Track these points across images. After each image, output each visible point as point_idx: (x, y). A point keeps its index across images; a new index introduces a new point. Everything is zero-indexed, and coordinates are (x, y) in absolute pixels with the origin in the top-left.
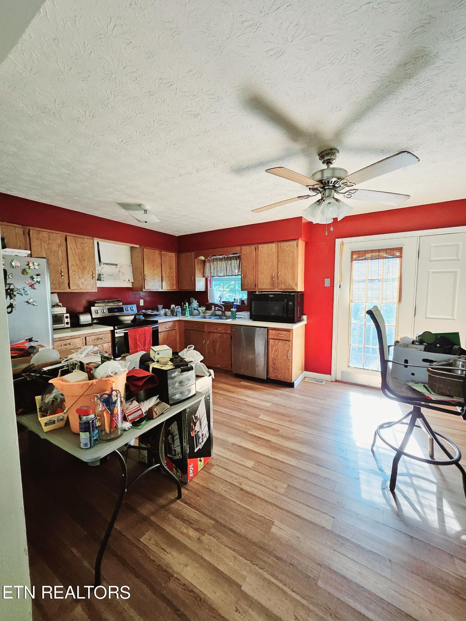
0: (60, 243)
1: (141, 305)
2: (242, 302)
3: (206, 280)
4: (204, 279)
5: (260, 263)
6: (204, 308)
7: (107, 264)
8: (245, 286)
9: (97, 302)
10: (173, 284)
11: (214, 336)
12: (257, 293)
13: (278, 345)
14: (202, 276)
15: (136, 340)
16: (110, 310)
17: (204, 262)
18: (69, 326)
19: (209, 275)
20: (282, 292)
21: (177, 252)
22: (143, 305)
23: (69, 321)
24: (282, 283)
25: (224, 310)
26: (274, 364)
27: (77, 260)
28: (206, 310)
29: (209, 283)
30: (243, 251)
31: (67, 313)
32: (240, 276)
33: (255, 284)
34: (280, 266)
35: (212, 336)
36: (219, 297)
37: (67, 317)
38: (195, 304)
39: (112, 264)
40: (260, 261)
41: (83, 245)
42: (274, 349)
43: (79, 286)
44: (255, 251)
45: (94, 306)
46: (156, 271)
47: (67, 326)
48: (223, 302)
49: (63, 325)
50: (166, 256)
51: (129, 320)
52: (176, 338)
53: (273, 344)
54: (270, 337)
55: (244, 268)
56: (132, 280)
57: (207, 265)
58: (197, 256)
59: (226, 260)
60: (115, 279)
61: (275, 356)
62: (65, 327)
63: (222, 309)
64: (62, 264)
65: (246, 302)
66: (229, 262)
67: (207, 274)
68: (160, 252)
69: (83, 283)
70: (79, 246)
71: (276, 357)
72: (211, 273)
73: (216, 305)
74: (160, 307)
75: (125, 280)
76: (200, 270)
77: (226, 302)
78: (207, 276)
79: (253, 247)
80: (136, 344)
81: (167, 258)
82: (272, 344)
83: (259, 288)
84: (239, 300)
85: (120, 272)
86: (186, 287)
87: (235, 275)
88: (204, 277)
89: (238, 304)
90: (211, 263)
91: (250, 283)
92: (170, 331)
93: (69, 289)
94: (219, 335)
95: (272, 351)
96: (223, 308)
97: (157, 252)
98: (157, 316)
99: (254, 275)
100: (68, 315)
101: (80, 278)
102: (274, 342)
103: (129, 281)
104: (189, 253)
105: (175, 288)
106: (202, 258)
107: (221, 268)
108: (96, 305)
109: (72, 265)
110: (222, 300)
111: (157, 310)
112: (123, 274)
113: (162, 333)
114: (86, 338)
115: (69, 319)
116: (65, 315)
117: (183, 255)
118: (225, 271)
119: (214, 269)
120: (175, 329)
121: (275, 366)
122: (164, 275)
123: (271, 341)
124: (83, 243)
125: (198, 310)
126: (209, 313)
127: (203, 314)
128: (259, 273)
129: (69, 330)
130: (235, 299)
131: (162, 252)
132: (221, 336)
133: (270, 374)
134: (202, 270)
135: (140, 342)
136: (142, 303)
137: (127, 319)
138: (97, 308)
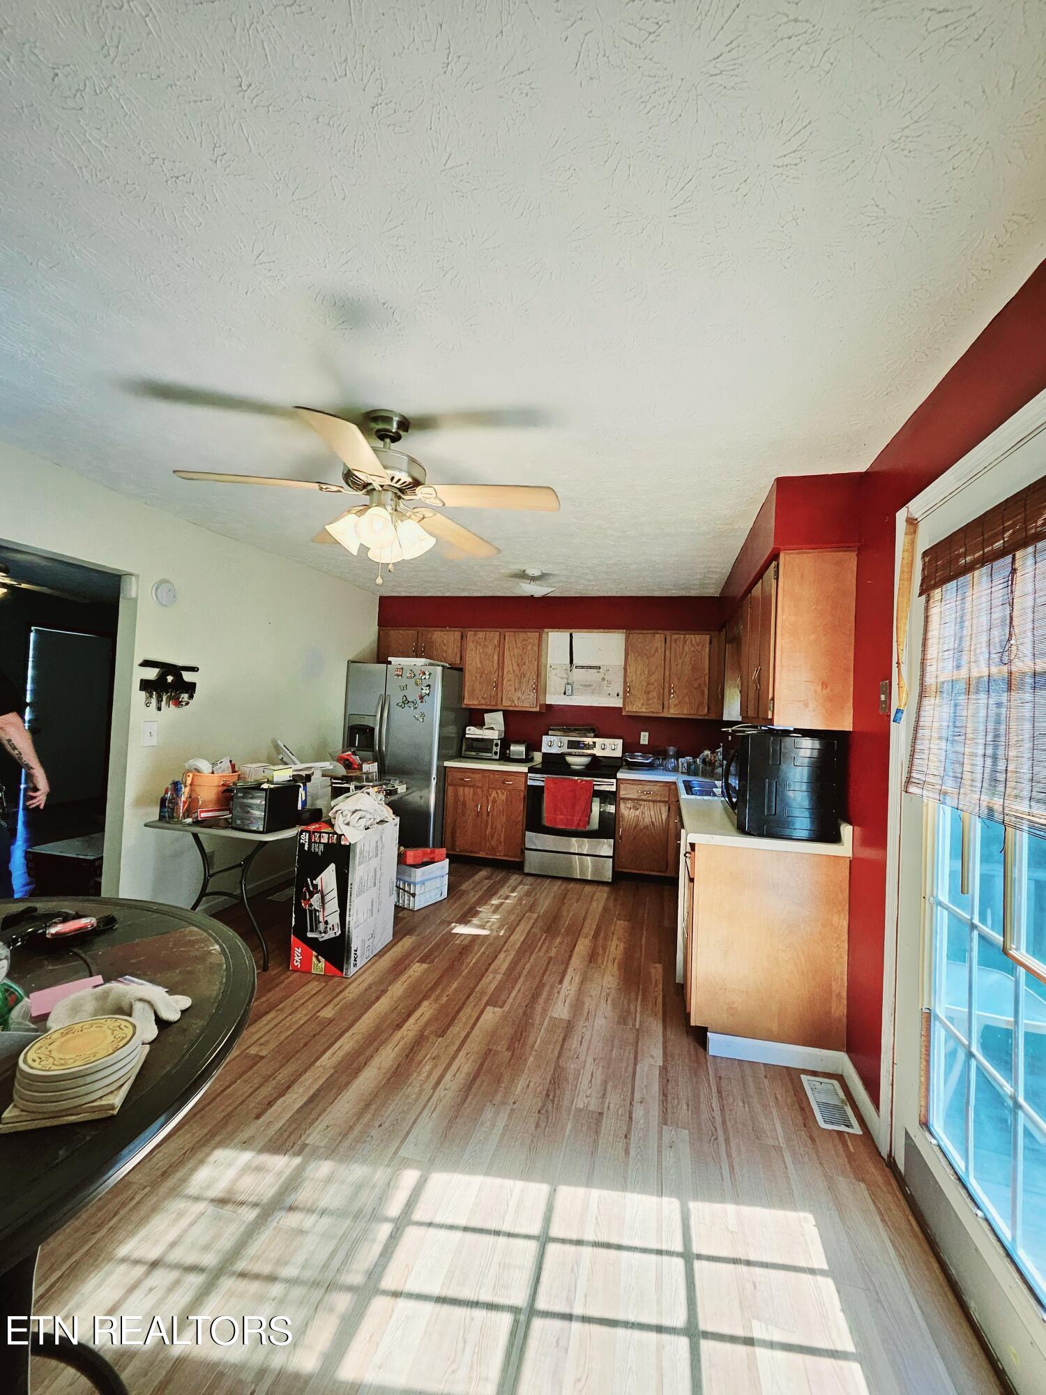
0: (496, 645)
1: (642, 742)
7: (582, 667)
9: (552, 728)
10: (701, 704)
16: (572, 744)
18: (497, 757)
22: (645, 743)
23: (498, 751)
24: (761, 699)
27: (514, 664)
31: (500, 739)
37: (497, 745)
39: (591, 667)
41: (524, 642)
45: (547, 734)
46: (653, 676)
47: (494, 757)
49: (490, 755)
50: (685, 642)
51: (582, 763)
52: (667, 823)
56: (622, 697)
60: (593, 693)
69: (519, 698)
70: (519, 645)
74: (672, 752)
75: (610, 695)
81: (687, 648)
85: (603, 679)
92: (651, 803)
93: (510, 705)
97: (660, 636)
100: (500, 742)
101: (515, 690)
103: (616, 697)
105: (704, 711)
108: (550, 732)
109: (508, 672)
112: (609, 682)
113: (630, 801)
115: (499, 748)
116: (495, 742)
120: (665, 802)
122: (674, 682)
124: (525, 640)
129: (497, 762)
136: (644, 738)
137: (577, 761)
138: (553, 738)
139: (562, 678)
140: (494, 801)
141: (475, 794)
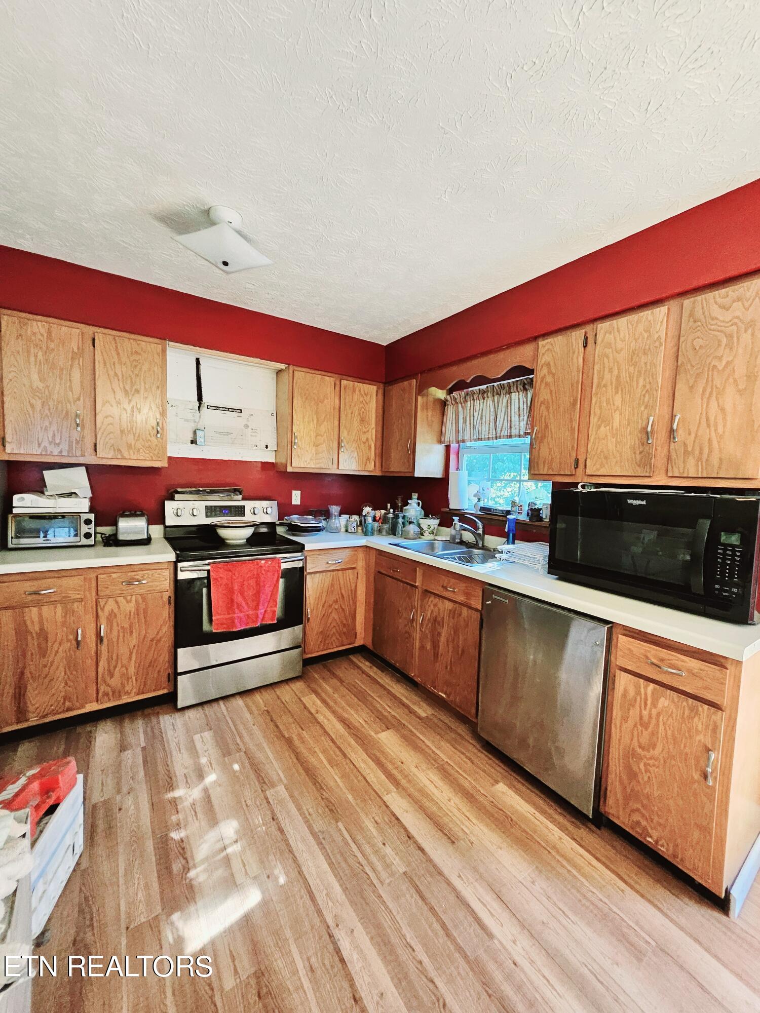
0: (76, 350)
2: (535, 513)
3: (448, 447)
4: (441, 448)
5: (599, 386)
6: (434, 522)
7: (217, 408)
8: (541, 466)
9: (179, 490)
10: (368, 459)
11: (435, 605)
12: (580, 489)
13: (654, 705)
14: (435, 439)
15: (231, 591)
16: (211, 511)
17: (444, 404)
18: (91, 541)
19: (453, 438)
20: (688, 489)
21: (385, 383)
22: (298, 503)
23: (93, 531)
24: (686, 453)
25: (480, 531)
26: (633, 775)
27: (119, 391)
28: (440, 525)
29: (453, 457)
30: (540, 354)
31: (91, 511)
32: (528, 440)
33: (577, 461)
34: (681, 387)
35: (432, 606)
36: (475, 496)
37: (88, 522)
38: (414, 508)
39: (229, 409)
40: (601, 378)
41: (135, 357)
42: (634, 713)
43: (119, 450)
44: (582, 349)
45: (173, 499)
46: (322, 426)
47: (88, 543)
48: (482, 509)
49: (78, 539)
50: (354, 391)
51: (243, 537)
52: (356, 591)
53: (632, 692)
54: (620, 660)
55: (543, 407)
56: (273, 446)
57: (450, 410)
58: (421, 389)
59: (497, 394)
60: (232, 442)
61: (636, 744)
62: (79, 544)
63: (476, 528)
64: (79, 399)
65: (546, 514)
66: (504, 399)
67: (450, 435)
68: (338, 383)
69: (129, 446)
70: (125, 359)
71: (639, 750)
72: (457, 431)
73: (463, 518)
74: (335, 509)
75: (256, 446)
76: (430, 425)
77: (489, 510)
78: (447, 439)
79: (577, 336)
80: (232, 601)
81: (355, 397)
82: (626, 691)
83: (589, 472)
84: (526, 508)
85: (246, 426)
86: (396, 467)
87: (520, 436)
88: (440, 441)
89: (523, 517)
90: (460, 405)
91: (558, 455)
92: (340, 573)
93: (95, 457)
94: (449, 605)
95: (625, 719)
96: (480, 525)
97: (329, 380)
98: (319, 531)
99: (573, 430)
100: (92, 517)
101: (122, 432)
102: (637, 687)
103: (267, 447)
104: (406, 383)
105: (371, 467)
106: (441, 394)
107: (482, 416)
108: (177, 496)
109: (106, 403)
110: (482, 504)
111: (327, 515)
112: (254, 431)
113: (317, 575)
114: (97, 577)
115: (92, 526)
116: (84, 517)
117: (396, 389)
118: (492, 425)
119: (465, 422)
120: (354, 568)
121: (634, 783)
122: (344, 434)
123: (623, 681)
124: (136, 352)
125: (419, 526)
126: (446, 533)
127: (432, 537)
128: (594, 420)
130: (514, 504)
131: (344, 382)
132: (452, 613)
133: (611, 801)
134: (436, 426)
135: (244, 598)
136: (296, 498)
137: (236, 535)
138: (180, 504)
139: (187, 421)
140: (112, 616)
141: (67, 612)
